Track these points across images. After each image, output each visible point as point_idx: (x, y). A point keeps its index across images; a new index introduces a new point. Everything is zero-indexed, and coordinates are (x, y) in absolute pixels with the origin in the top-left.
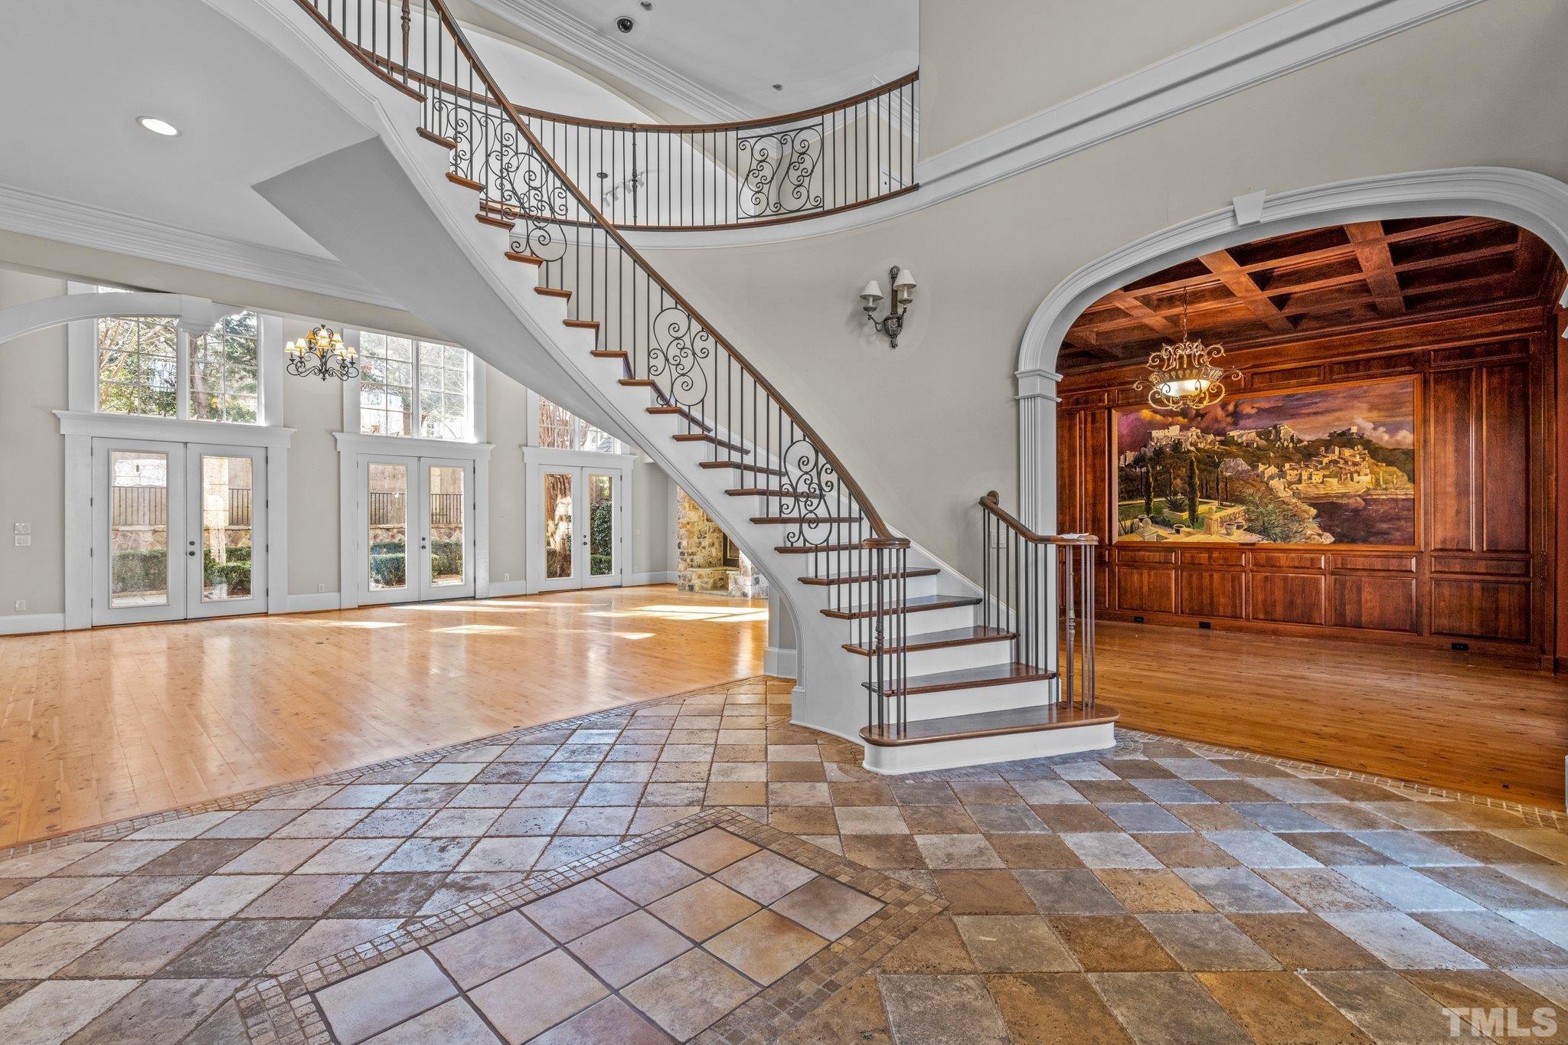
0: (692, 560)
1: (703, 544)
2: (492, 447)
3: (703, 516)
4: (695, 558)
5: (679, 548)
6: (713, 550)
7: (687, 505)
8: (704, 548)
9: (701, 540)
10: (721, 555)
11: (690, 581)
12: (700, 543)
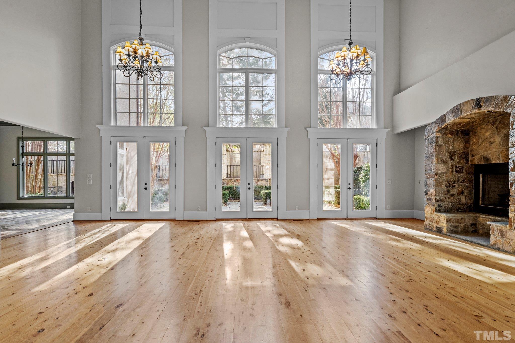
0: (439, 206)
1: (452, 192)
2: (287, 129)
3: (452, 168)
4: (442, 204)
5: (426, 194)
6: (463, 199)
7: (434, 159)
8: (452, 195)
9: (450, 188)
10: (471, 202)
11: (437, 223)
12: (448, 191)
